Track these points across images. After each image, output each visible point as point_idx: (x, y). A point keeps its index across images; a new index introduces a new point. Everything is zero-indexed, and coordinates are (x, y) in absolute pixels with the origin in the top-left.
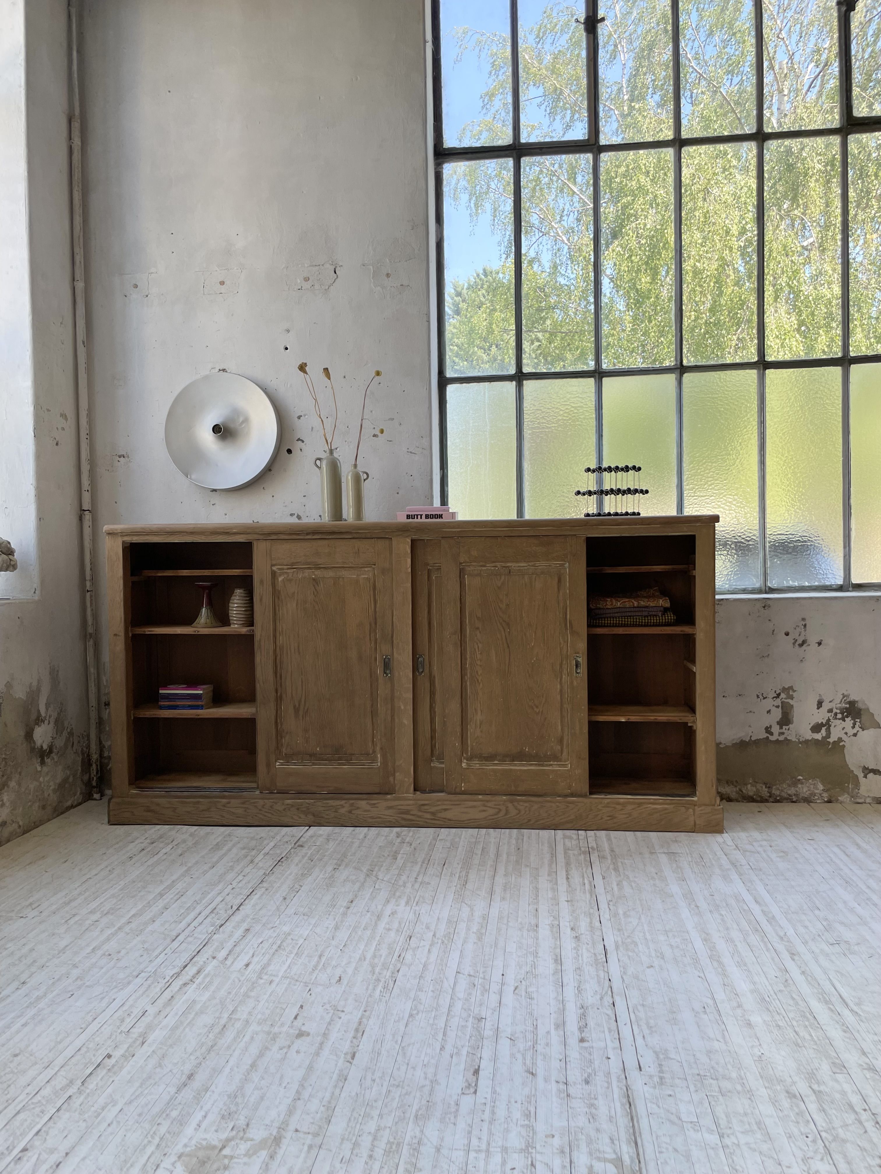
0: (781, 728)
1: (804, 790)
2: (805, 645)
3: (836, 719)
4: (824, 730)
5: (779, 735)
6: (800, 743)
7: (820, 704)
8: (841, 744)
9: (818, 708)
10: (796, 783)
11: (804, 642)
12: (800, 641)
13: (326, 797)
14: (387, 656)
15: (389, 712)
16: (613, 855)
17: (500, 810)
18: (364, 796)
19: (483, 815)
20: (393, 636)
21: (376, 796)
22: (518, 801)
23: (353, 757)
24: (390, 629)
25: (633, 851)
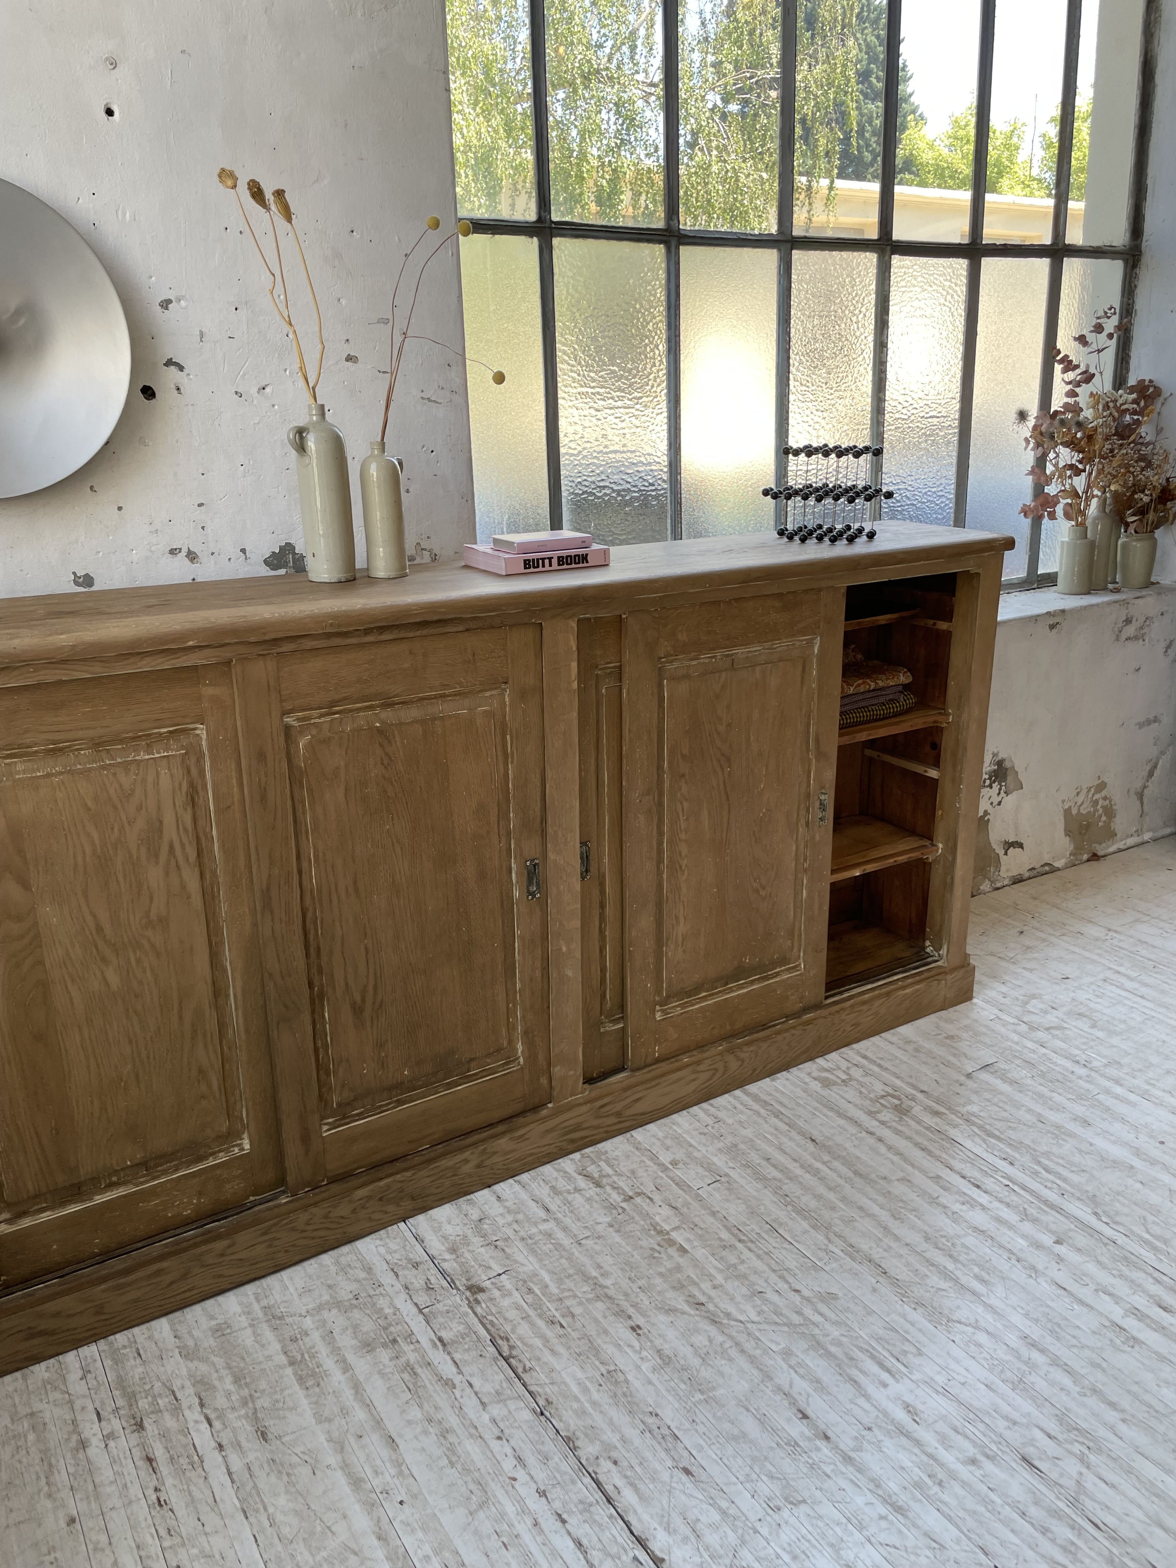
3: (984, 787)
8: (987, 818)
13: (432, 1154)
14: (533, 860)
15: (538, 964)
16: (938, 1101)
17: (716, 1070)
18: (501, 1128)
19: (692, 1087)
20: (544, 820)
21: (521, 1120)
22: (740, 1047)
23: (472, 1065)
24: (538, 808)
25: (943, 1081)
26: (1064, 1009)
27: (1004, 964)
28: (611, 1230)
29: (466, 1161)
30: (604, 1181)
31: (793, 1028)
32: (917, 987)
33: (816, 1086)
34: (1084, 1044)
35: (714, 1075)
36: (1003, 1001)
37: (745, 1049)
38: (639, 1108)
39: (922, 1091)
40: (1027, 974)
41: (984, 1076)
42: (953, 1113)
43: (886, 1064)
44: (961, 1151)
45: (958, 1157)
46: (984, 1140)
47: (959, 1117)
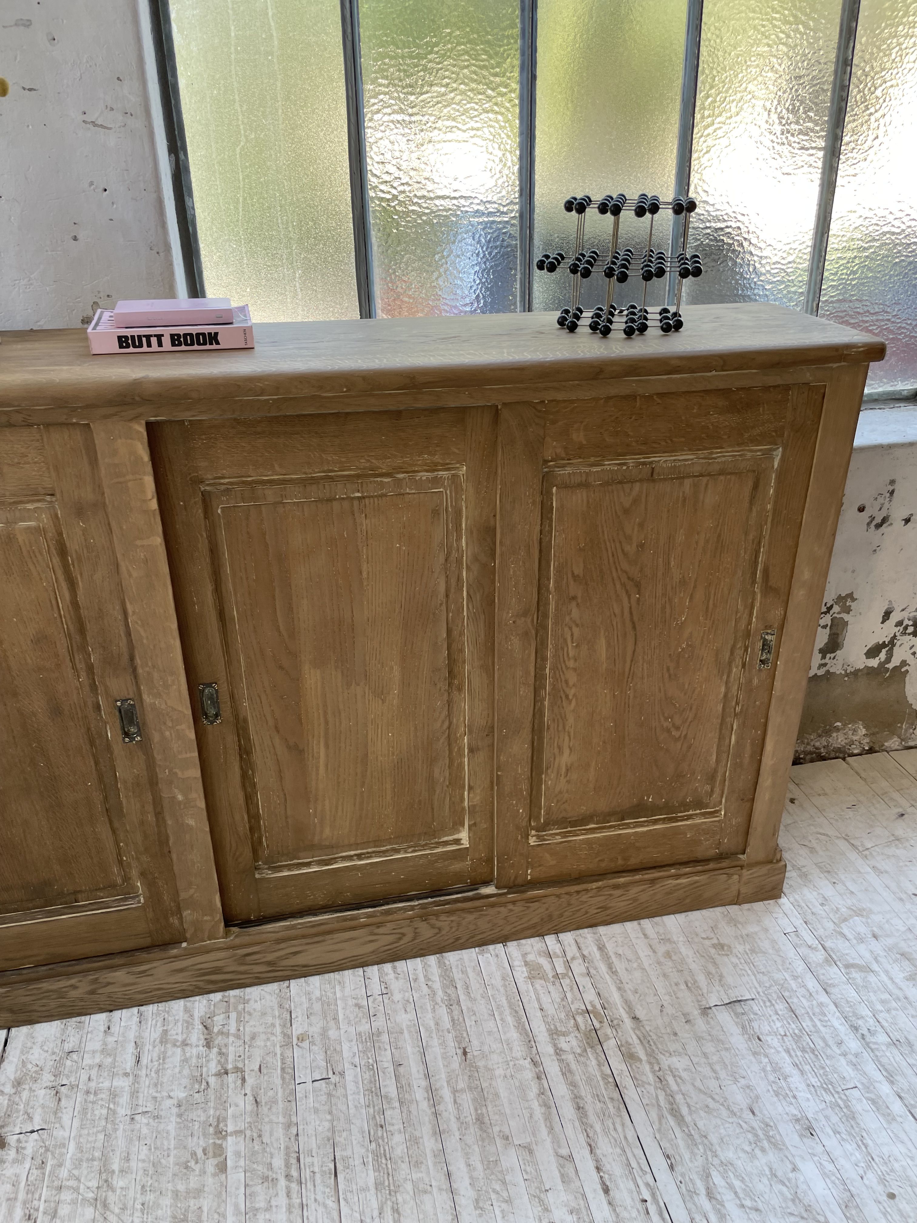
0: (824, 657)
1: (838, 740)
2: (884, 525)
3: (904, 633)
4: (883, 655)
5: (819, 668)
6: (847, 675)
7: (887, 615)
8: (903, 670)
9: (883, 623)
10: (828, 733)
11: (884, 520)
12: (878, 520)
13: (33, 975)
14: (123, 701)
15: (150, 808)
16: (644, 1039)
17: (404, 935)
18: (117, 961)
19: (370, 947)
20: (132, 658)
21: (144, 956)
22: (437, 915)
23: (79, 896)
24: (123, 643)
25: (669, 1010)
26: (890, 941)
27: (853, 855)
28: (175, 1110)
29: (74, 987)
30: (219, 1040)
31: (514, 902)
32: (697, 878)
33: (521, 973)
34: (883, 1002)
35: (400, 939)
36: (819, 909)
37: (443, 917)
38: (300, 960)
39: (635, 1018)
40: (872, 877)
41: (724, 1017)
42: (650, 1063)
43: (619, 966)
44: (623, 1125)
45: (613, 1133)
46: (661, 1117)
47: (654, 1072)
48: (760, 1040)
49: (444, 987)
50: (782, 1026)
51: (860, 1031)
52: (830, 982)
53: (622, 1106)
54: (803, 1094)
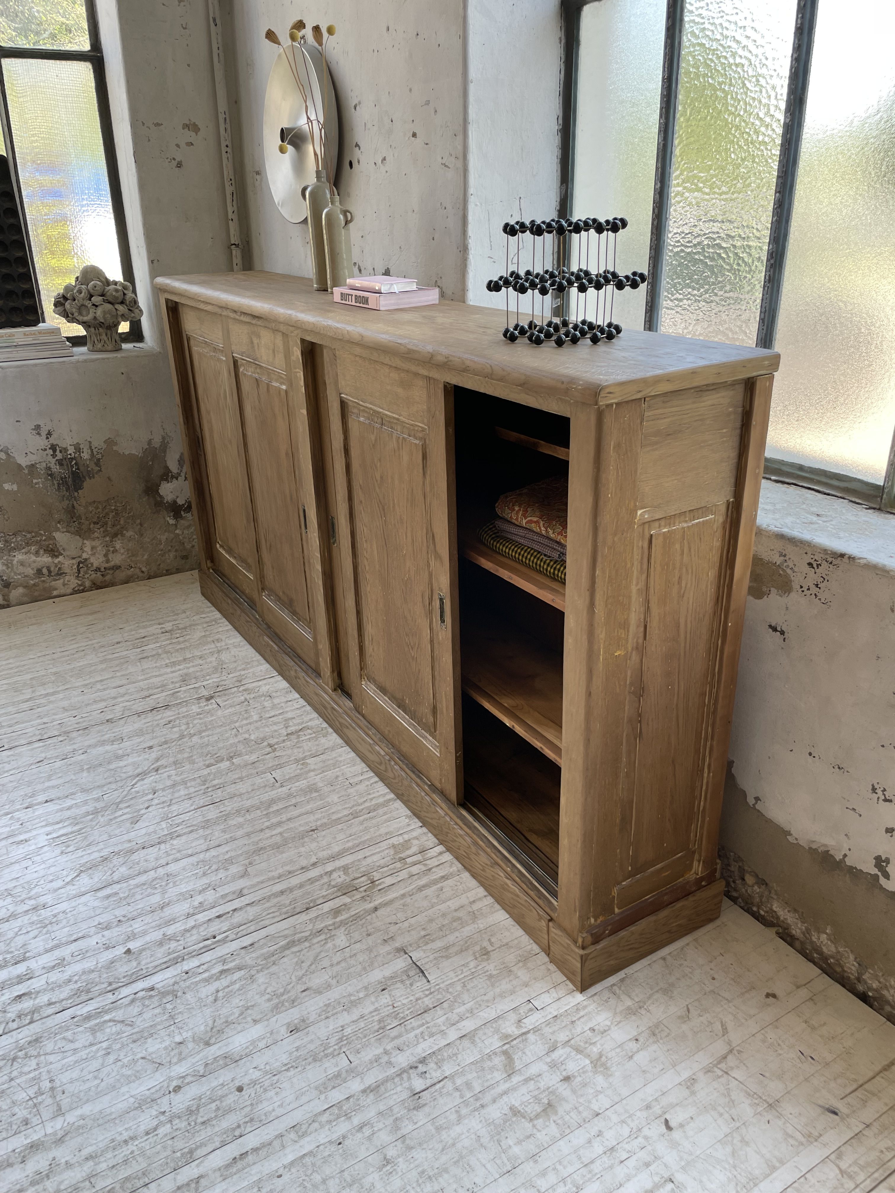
16: (357, 917)
18: (302, 665)
19: (371, 757)
21: (311, 673)
23: (299, 617)
25: (393, 929)
28: (242, 739)
38: (349, 733)
41: (399, 964)
42: (334, 924)
43: (429, 891)
44: (273, 917)
45: (265, 913)
46: (286, 937)
47: (326, 927)
48: (383, 990)
49: (367, 808)
50: (404, 1004)
51: (420, 1066)
52: (476, 1039)
53: (290, 914)
54: (332, 1025)
